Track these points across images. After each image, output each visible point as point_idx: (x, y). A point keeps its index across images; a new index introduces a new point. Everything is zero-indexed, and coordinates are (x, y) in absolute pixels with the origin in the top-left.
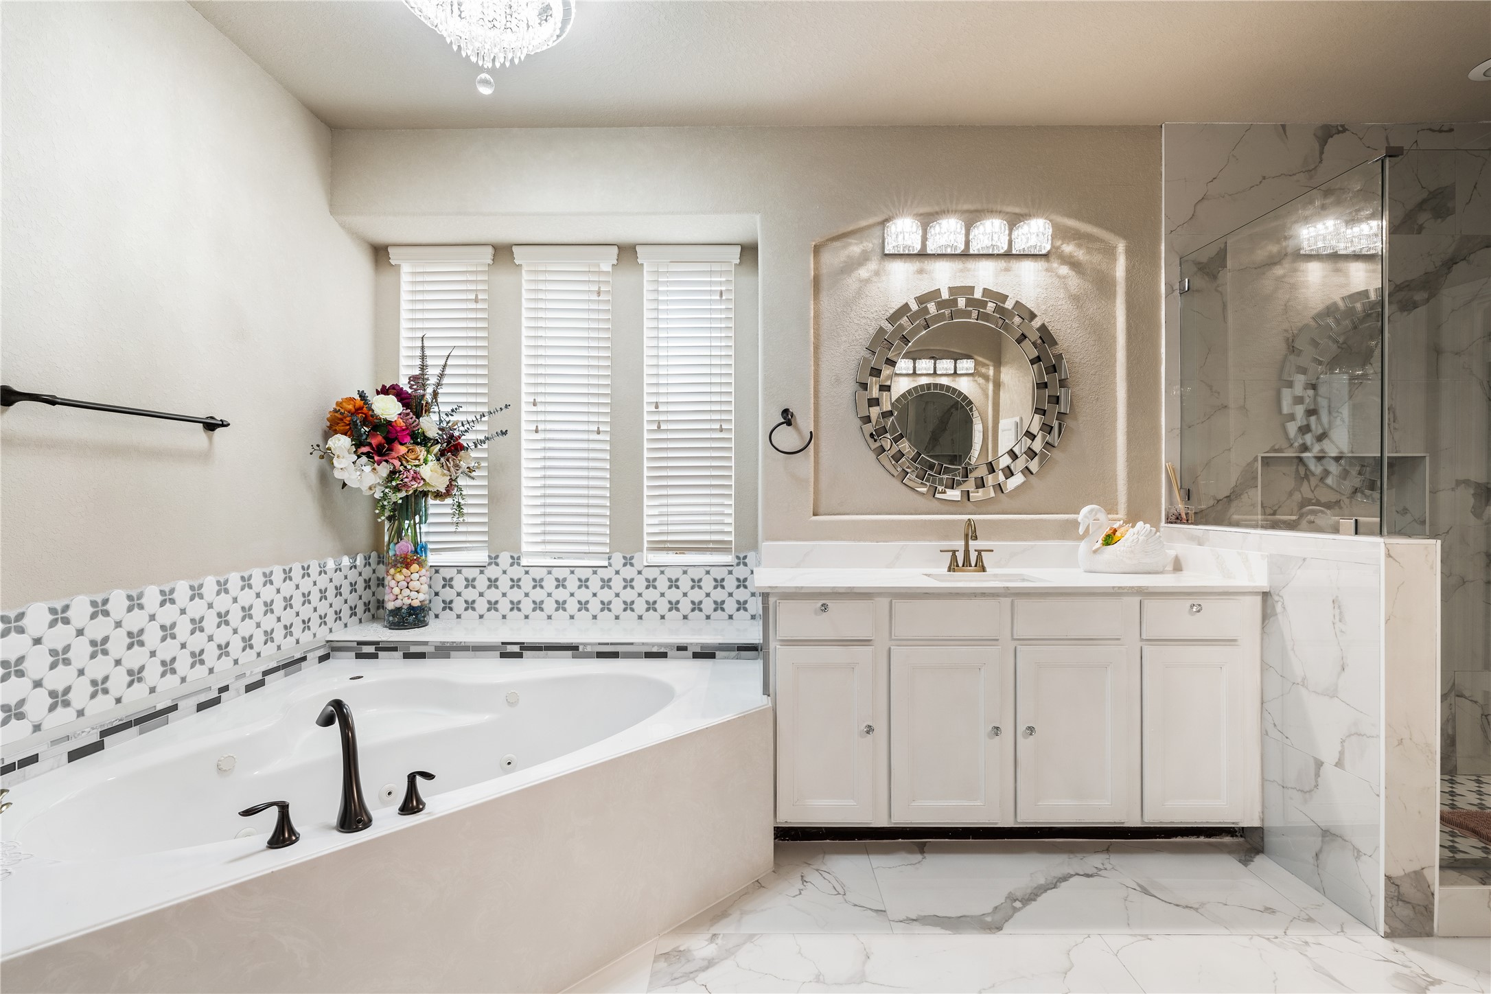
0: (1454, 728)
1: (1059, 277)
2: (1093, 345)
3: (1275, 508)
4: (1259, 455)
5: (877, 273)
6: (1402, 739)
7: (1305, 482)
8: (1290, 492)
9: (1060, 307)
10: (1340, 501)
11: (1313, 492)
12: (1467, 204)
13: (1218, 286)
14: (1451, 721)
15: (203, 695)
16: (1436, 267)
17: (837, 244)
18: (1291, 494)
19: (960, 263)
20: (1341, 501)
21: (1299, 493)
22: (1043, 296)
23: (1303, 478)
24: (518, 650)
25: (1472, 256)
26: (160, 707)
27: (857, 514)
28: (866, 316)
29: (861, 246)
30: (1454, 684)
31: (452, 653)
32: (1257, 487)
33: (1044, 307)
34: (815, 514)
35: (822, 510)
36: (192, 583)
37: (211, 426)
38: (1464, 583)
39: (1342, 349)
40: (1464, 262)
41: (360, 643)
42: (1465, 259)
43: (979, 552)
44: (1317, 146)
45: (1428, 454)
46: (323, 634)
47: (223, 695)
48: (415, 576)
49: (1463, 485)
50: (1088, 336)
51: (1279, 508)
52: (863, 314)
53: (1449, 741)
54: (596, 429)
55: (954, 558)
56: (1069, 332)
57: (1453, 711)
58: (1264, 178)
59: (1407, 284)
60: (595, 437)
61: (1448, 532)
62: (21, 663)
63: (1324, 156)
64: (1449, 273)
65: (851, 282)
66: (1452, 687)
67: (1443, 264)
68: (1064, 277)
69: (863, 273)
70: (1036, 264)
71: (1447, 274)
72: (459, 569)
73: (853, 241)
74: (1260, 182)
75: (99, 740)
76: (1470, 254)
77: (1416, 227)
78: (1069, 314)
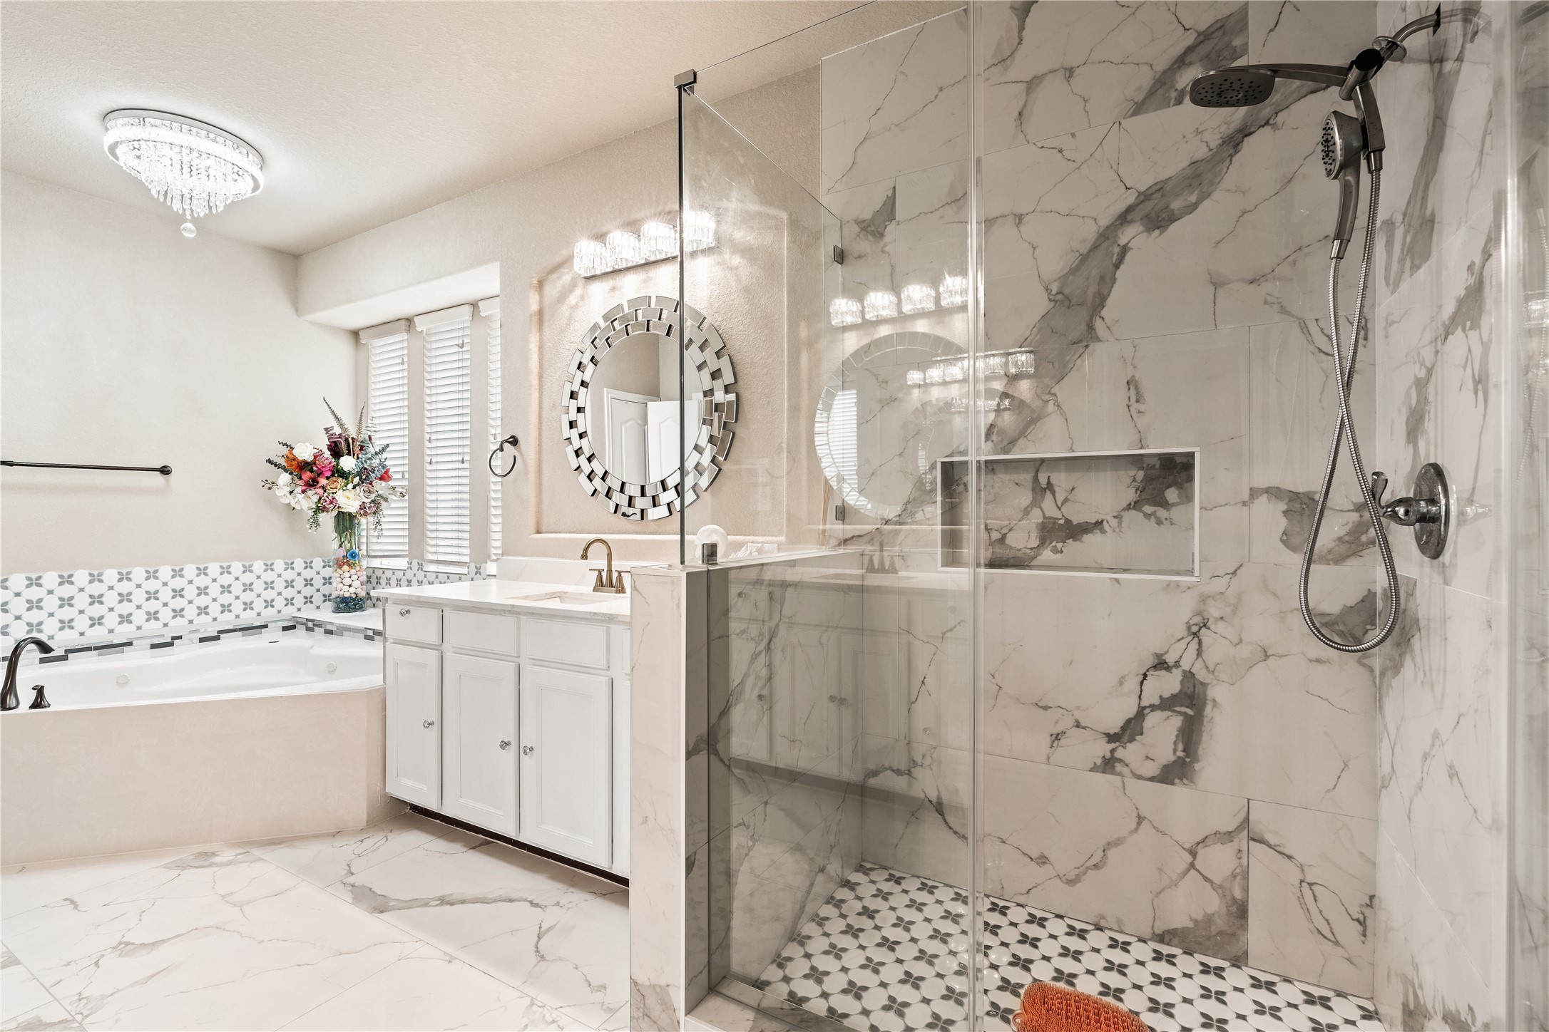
0: (1246, 890)
1: (730, 269)
2: (765, 341)
3: (1004, 531)
4: (938, 460)
5: (582, 298)
6: (646, 817)
7: (1048, 495)
8: (1026, 509)
9: (731, 303)
10: (1102, 521)
11: (1060, 509)
12: (1271, 30)
13: (885, 246)
14: (1239, 878)
15: (157, 639)
16: (1211, 150)
17: (555, 276)
18: (1026, 511)
19: (644, 273)
20: (1105, 522)
21: (1039, 510)
22: (716, 294)
23: (1045, 489)
24: (372, 634)
25: (1281, 117)
26: (115, 642)
27: (566, 533)
28: (575, 340)
29: (571, 274)
30: (1247, 819)
31: (345, 633)
32: (936, 502)
33: (717, 305)
34: (538, 532)
35: (544, 528)
36: (174, 567)
37: (165, 471)
38: (1267, 657)
39: (1056, 302)
40: (1267, 129)
41: (308, 620)
42: (1267, 123)
43: (620, 573)
44: (1014, 22)
45: (1198, 449)
46: (290, 611)
47: (176, 642)
48: (347, 575)
49: (1265, 495)
50: (759, 331)
51: (1010, 530)
52: (573, 340)
53: (1234, 909)
54: (461, 459)
55: (600, 576)
56: (741, 328)
57: (1244, 862)
58: (941, 89)
59: (1158, 187)
60: (461, 466)
61: (1234, 573)
62: (6, 605)
63: (1024, 33)
64: (1236, 153)
65: (564, 310)
66: (1242, 823)
67: (1224, 142)
68: (737, 268)
69: (572, 299)
70: (709, 258)
71: (1231, 156)
72: (394, 571)
73: (566, 270)
74: (936, 97)
75: (64, 654)
76: (1277, 113)
77: (1174, 95)
78: (741, 309)
